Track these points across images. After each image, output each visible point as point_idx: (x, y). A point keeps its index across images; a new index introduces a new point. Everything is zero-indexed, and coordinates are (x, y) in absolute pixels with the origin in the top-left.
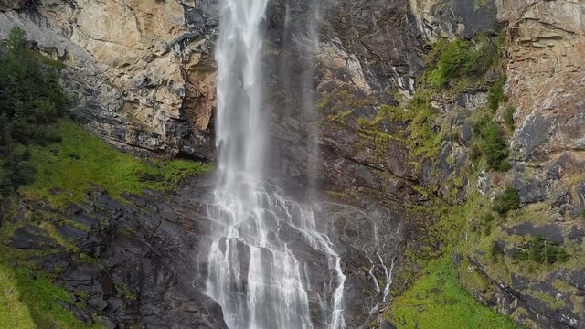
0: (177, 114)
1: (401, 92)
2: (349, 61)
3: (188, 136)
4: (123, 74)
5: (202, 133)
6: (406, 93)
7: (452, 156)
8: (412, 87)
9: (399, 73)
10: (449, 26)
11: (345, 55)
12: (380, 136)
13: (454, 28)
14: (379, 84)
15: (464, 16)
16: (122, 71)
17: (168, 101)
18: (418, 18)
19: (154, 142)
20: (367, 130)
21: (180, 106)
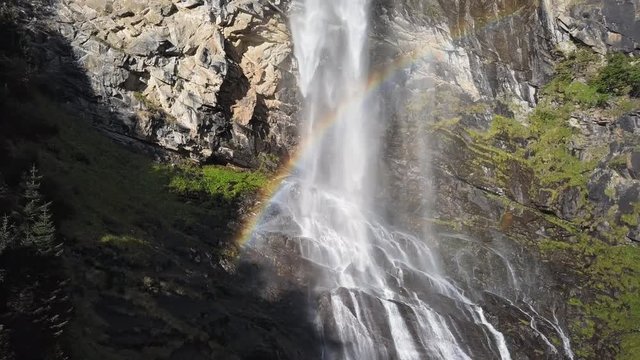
0: (212, 100)
1: (516, 101)
2: (453, 55)
3: (225, 133)
4: (122, 28)
5: (244, 129)
6: (525, 103)
7: (611, 187)
8: (532, 98)
9: (518, 80)
10: (598, 33)
11: (451, 47)
12: (498, 154)
13: (604, 36)
14: (490, 90)
15: (620, 24)
16: (120, 22)
17: (198, 79)
18: (551, 17)
19: (178, 138)
20: (480, 145)
21: (218, 88)
